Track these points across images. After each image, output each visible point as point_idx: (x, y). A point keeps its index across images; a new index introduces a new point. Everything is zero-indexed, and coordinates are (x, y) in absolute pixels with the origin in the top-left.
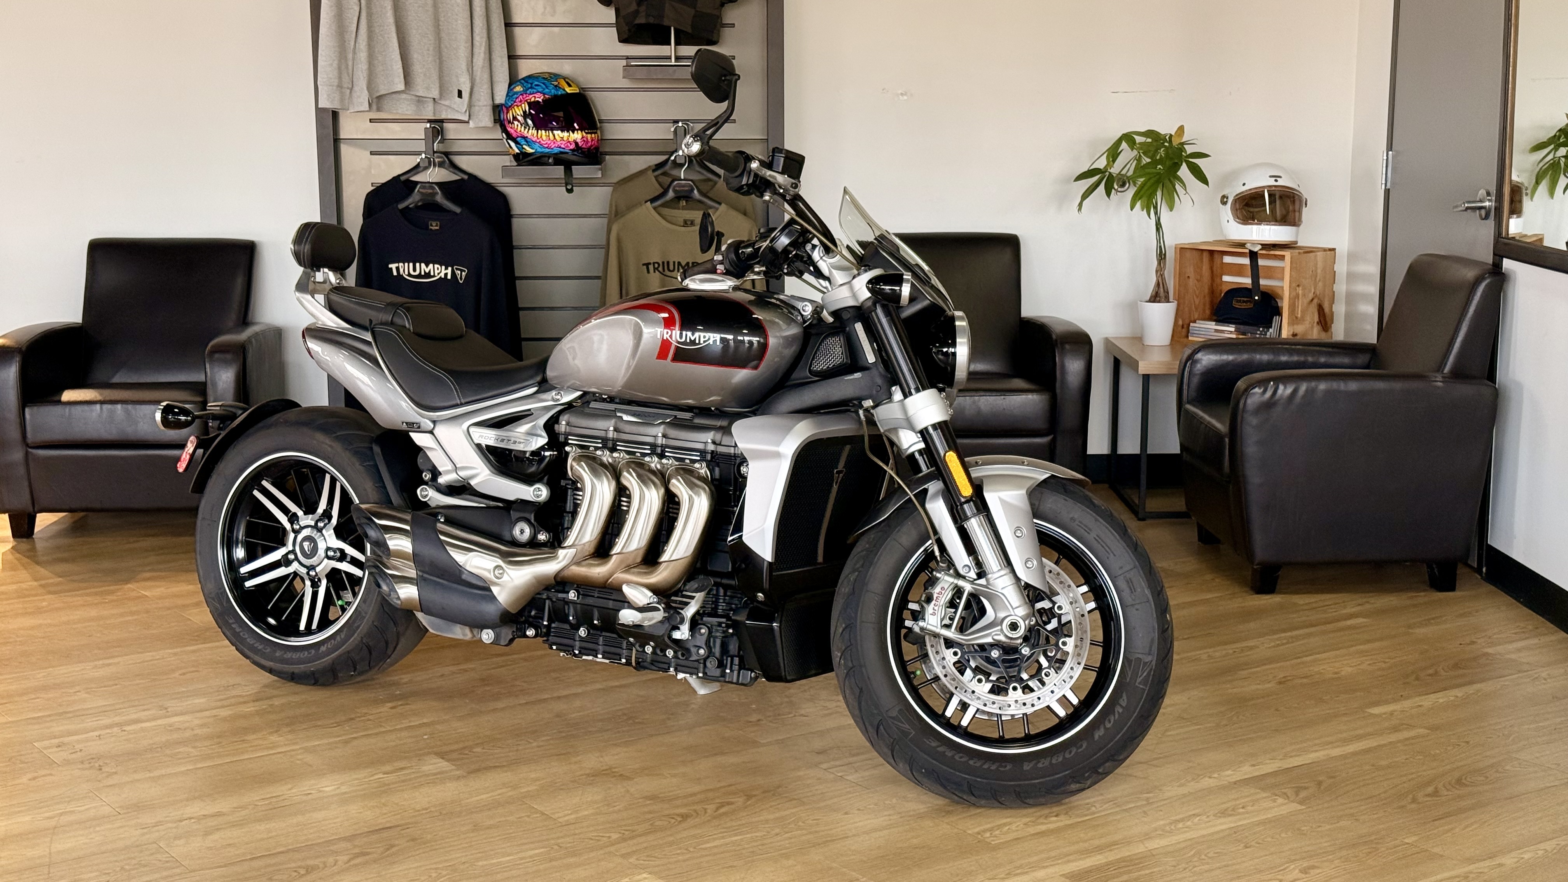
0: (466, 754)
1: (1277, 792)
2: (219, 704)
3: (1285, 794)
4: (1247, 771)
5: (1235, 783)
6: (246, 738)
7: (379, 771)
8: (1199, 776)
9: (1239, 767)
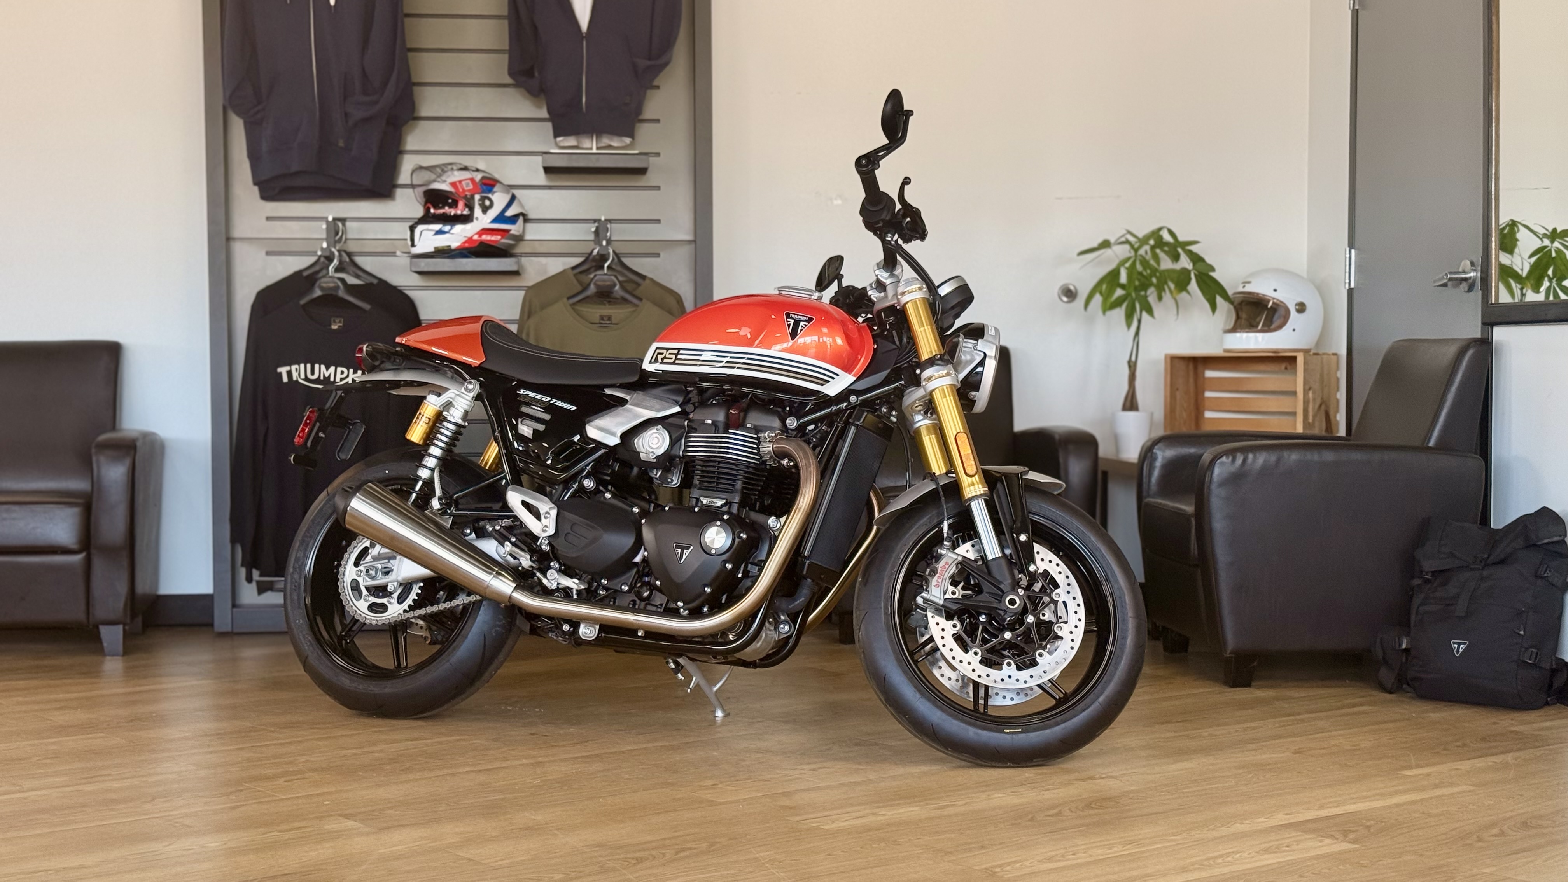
0: (376, 815)
1: (1321, 834)
2: (81, 781)
3: (1332, 836)
4: (1280, 818)
5: (1272, 827)
6: (114, 807)
7: (273, 830)
8: (1228, 822)
9: (1273, 816)
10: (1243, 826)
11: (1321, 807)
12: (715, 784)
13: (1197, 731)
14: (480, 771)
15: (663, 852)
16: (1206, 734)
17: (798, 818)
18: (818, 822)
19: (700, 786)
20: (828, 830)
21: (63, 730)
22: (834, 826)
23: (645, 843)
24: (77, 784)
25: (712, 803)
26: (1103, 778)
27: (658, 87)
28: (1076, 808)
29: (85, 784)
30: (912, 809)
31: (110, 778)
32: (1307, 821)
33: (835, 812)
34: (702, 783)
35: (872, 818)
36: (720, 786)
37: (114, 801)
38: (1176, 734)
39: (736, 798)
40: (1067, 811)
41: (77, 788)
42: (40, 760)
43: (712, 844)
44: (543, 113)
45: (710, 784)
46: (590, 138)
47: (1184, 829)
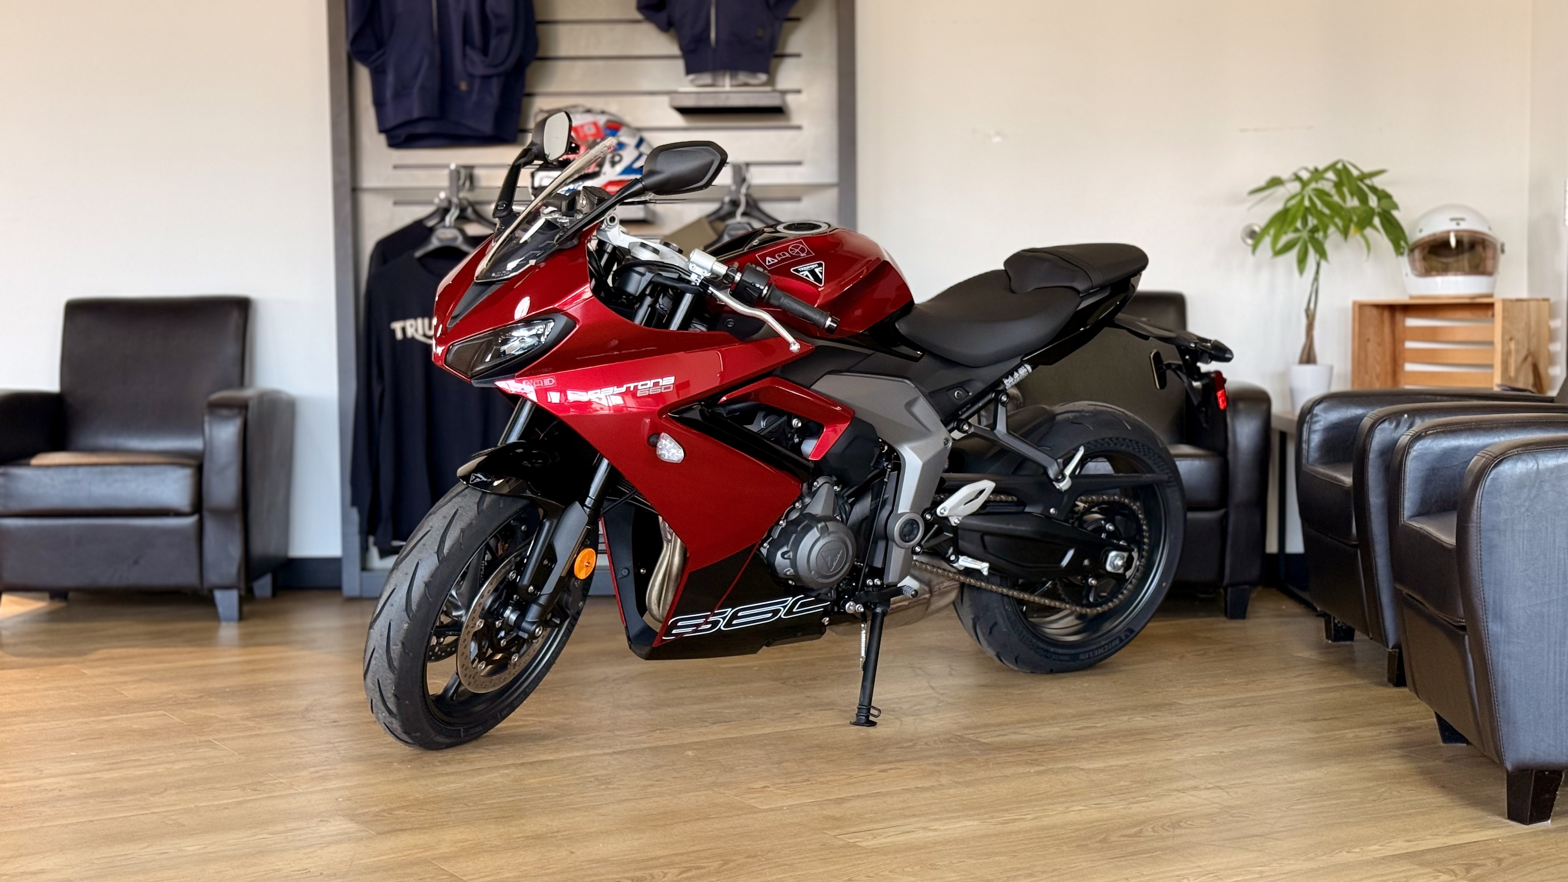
0: (383, 816)
1: (1440, 868)
2: (107, 767)
3: (1452, 871)
4: (1400, 846)
5: (1384, 858)
6: (121, 799)
7: (266, 831)
8: (1334, 850)
9: (1390, 842)
10: (1349, 855)
11: (1453, 833)
12: (766, 787)
13: (1342, 732)
14: (522, 764)
15: (665, 871)
16: (1351, 735)
17: (838, 831)
18: (857, 838)
19: (749, 788)
20: (864, 848)
21: (125, 706)
22: (875, 842)
23: (652, 859)
24: (99, 771)
25: (754, 810)
26: (1208, 789)
27: (798, 19)
28: (1162, 827)
29: (107, 770)
30: (971, 823)
31: (137, 763)
32: (1429, 850)
33: (882, 825)
34: (750, 785)
35: (921, 834)
36: (769, 789)
37: (124, 793)
38: (1316, 735)
39: (779, 805)
40: (1150, 830)
41: (98, 775)
42: (81, 741)
43: (726, 863)
44: (674, 49)
45: (762, 786)
46: (724, 75)
47: (1277, 858)
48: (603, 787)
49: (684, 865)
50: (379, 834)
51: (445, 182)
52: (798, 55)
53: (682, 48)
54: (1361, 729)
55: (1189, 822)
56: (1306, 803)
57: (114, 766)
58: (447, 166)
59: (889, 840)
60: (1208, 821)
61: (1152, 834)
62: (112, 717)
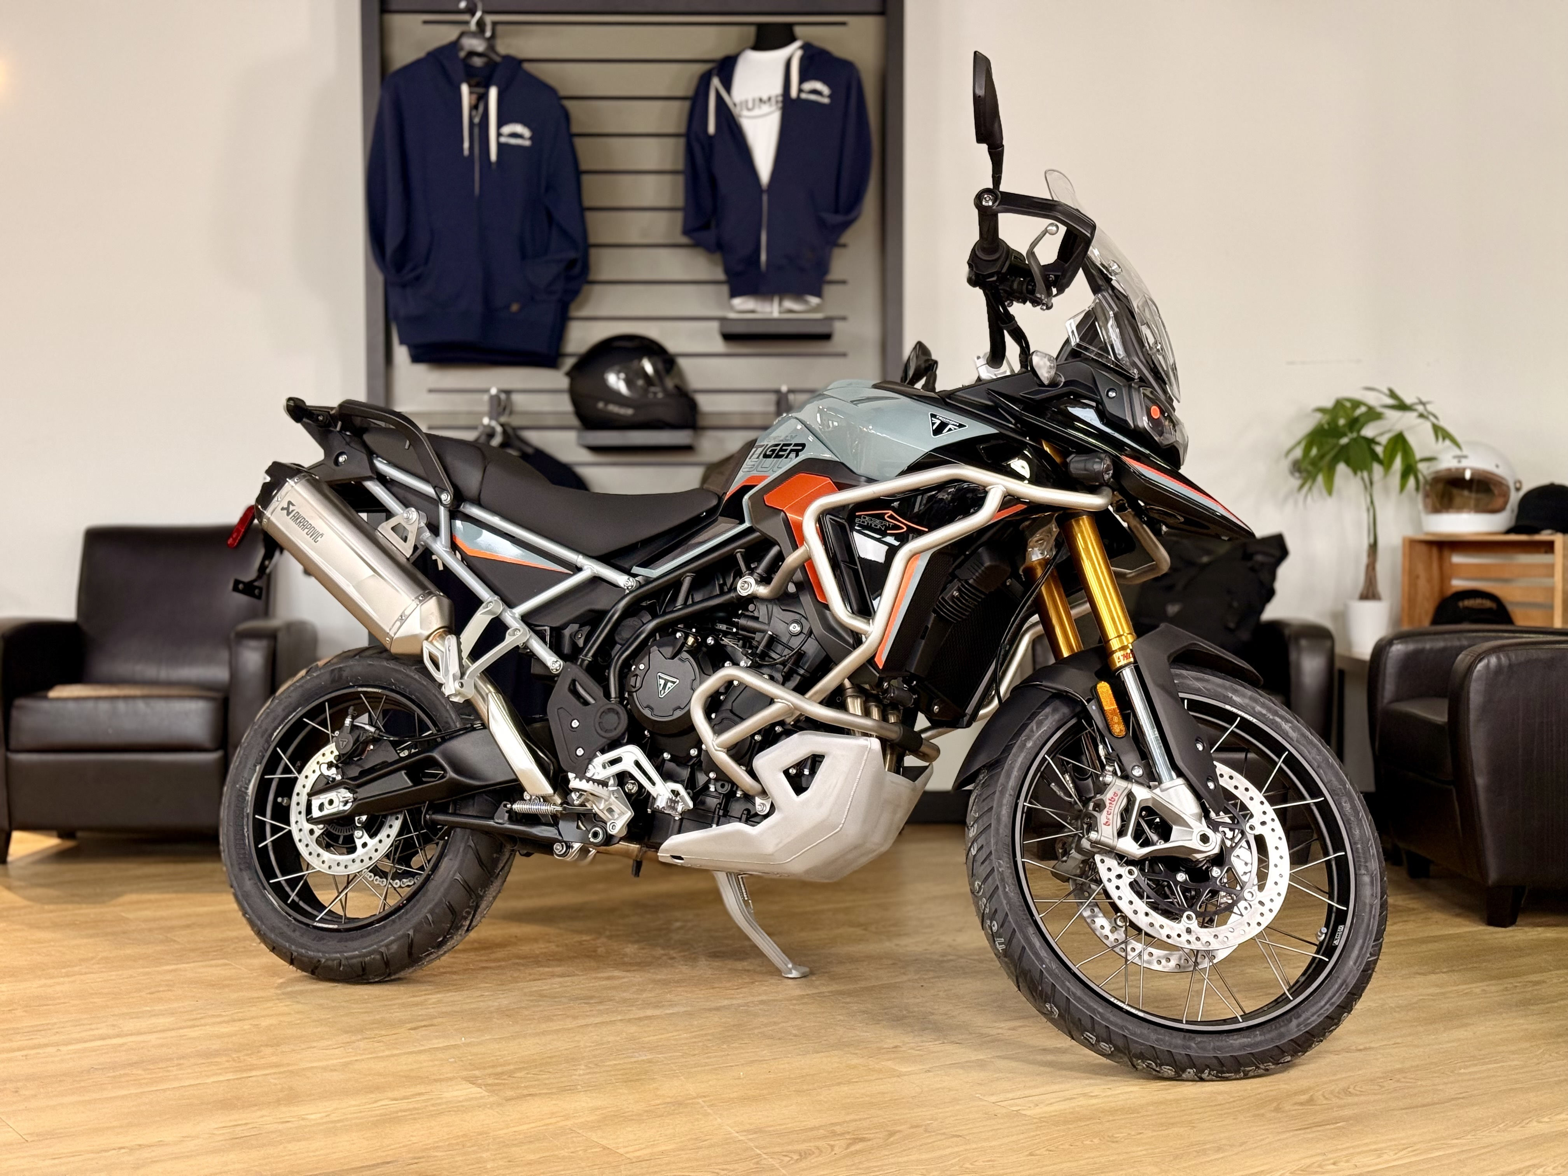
0: (505, 1080)
6: (216, 1060)
7: (385, 1097)
10: (1541, 1125)
12: (896, 1047)
14: (629, 1020)
15: (832, 1143)
16: (1478, 990)
17: (994, 1098)
18: (1017, 1105)
19: (880, 1049)
22: (1037, 1111)
23: (812, 1129)
24: (181, 1028)
26: (1360, 1050)
27: (844, 246)
29: (190, 1027)
31: (219, 1019)
34: (879, 1045)
35: (1083, 1101)
36: (904, 1049)
37: (216, 1052)
40: (1321, 1097)
41: (182, 1032)
42: (150, 993)
43: (892, 1134)
44: (719, 274)
45: (892, 1046)
46: (772, 300)
47: (1468, 1128)
48: (725, 1046)
49: (848, 1137)
50: (508, 1100)
51: (485, 408)
52: (843, 282)
53: (727, 271)
54: (1485, 983)
55: (1357, 1088)
56: (1466, 1067)
57: (197, 1023)
58: (487, 391)
59: (1052, 1108)
60: (1377, 1087)
61: (1325, 1102)
62: (173, 967)
